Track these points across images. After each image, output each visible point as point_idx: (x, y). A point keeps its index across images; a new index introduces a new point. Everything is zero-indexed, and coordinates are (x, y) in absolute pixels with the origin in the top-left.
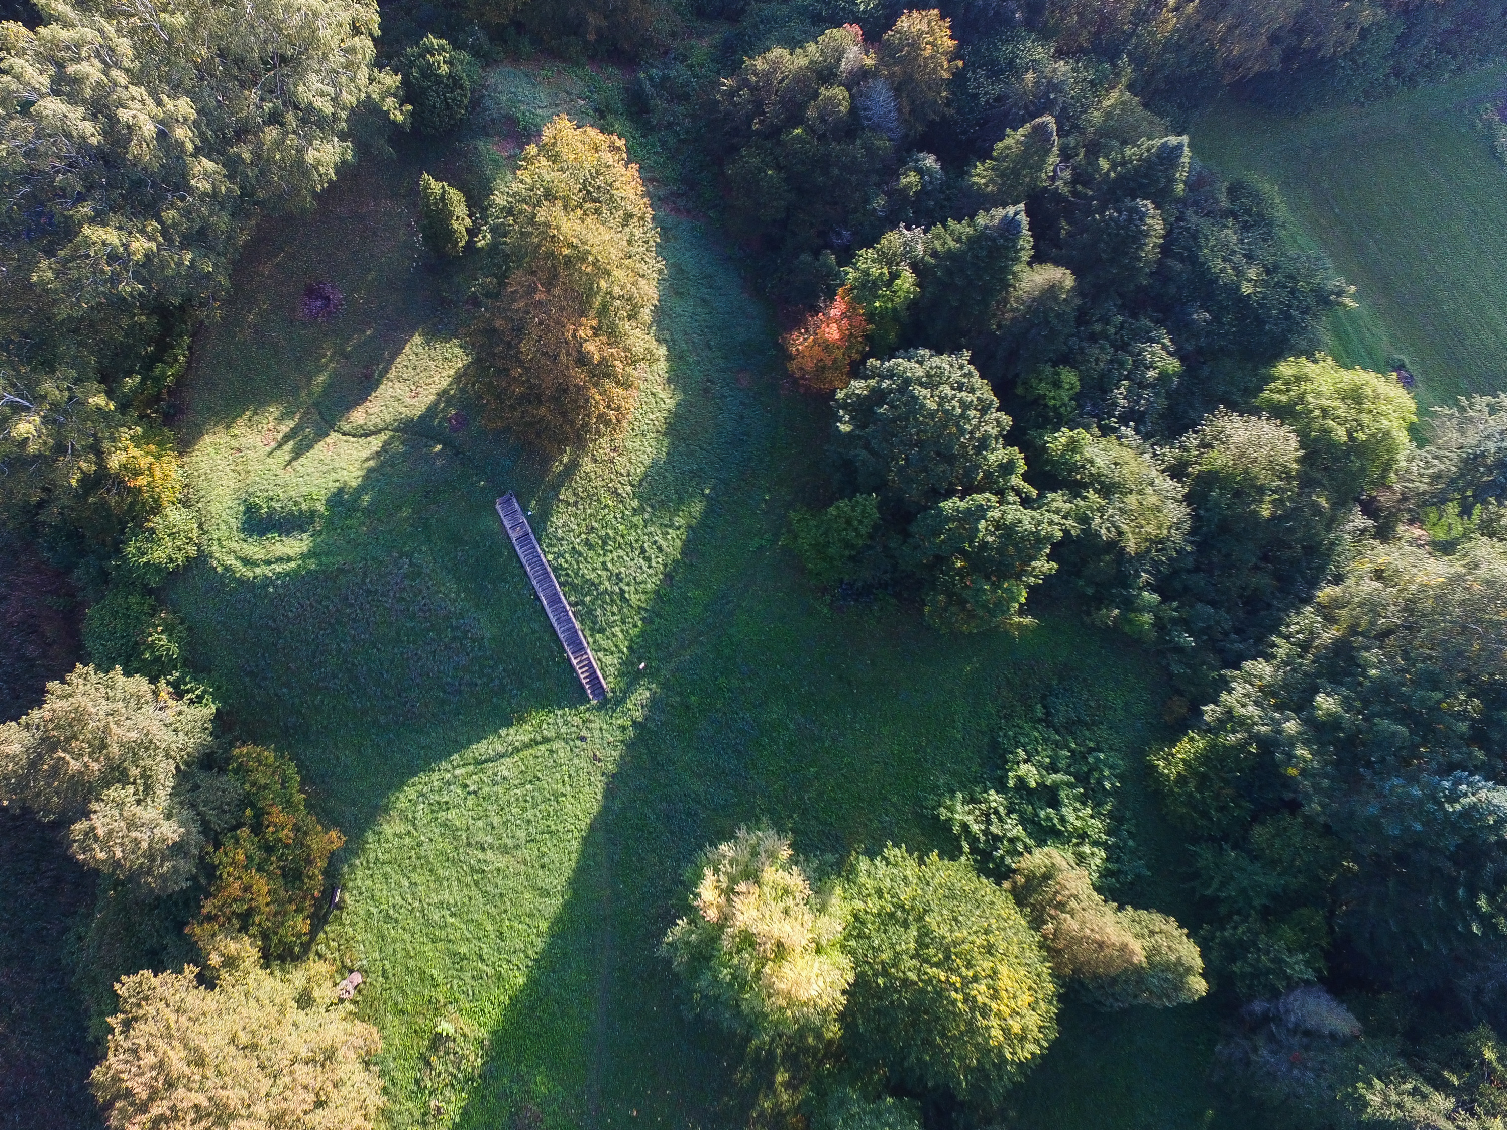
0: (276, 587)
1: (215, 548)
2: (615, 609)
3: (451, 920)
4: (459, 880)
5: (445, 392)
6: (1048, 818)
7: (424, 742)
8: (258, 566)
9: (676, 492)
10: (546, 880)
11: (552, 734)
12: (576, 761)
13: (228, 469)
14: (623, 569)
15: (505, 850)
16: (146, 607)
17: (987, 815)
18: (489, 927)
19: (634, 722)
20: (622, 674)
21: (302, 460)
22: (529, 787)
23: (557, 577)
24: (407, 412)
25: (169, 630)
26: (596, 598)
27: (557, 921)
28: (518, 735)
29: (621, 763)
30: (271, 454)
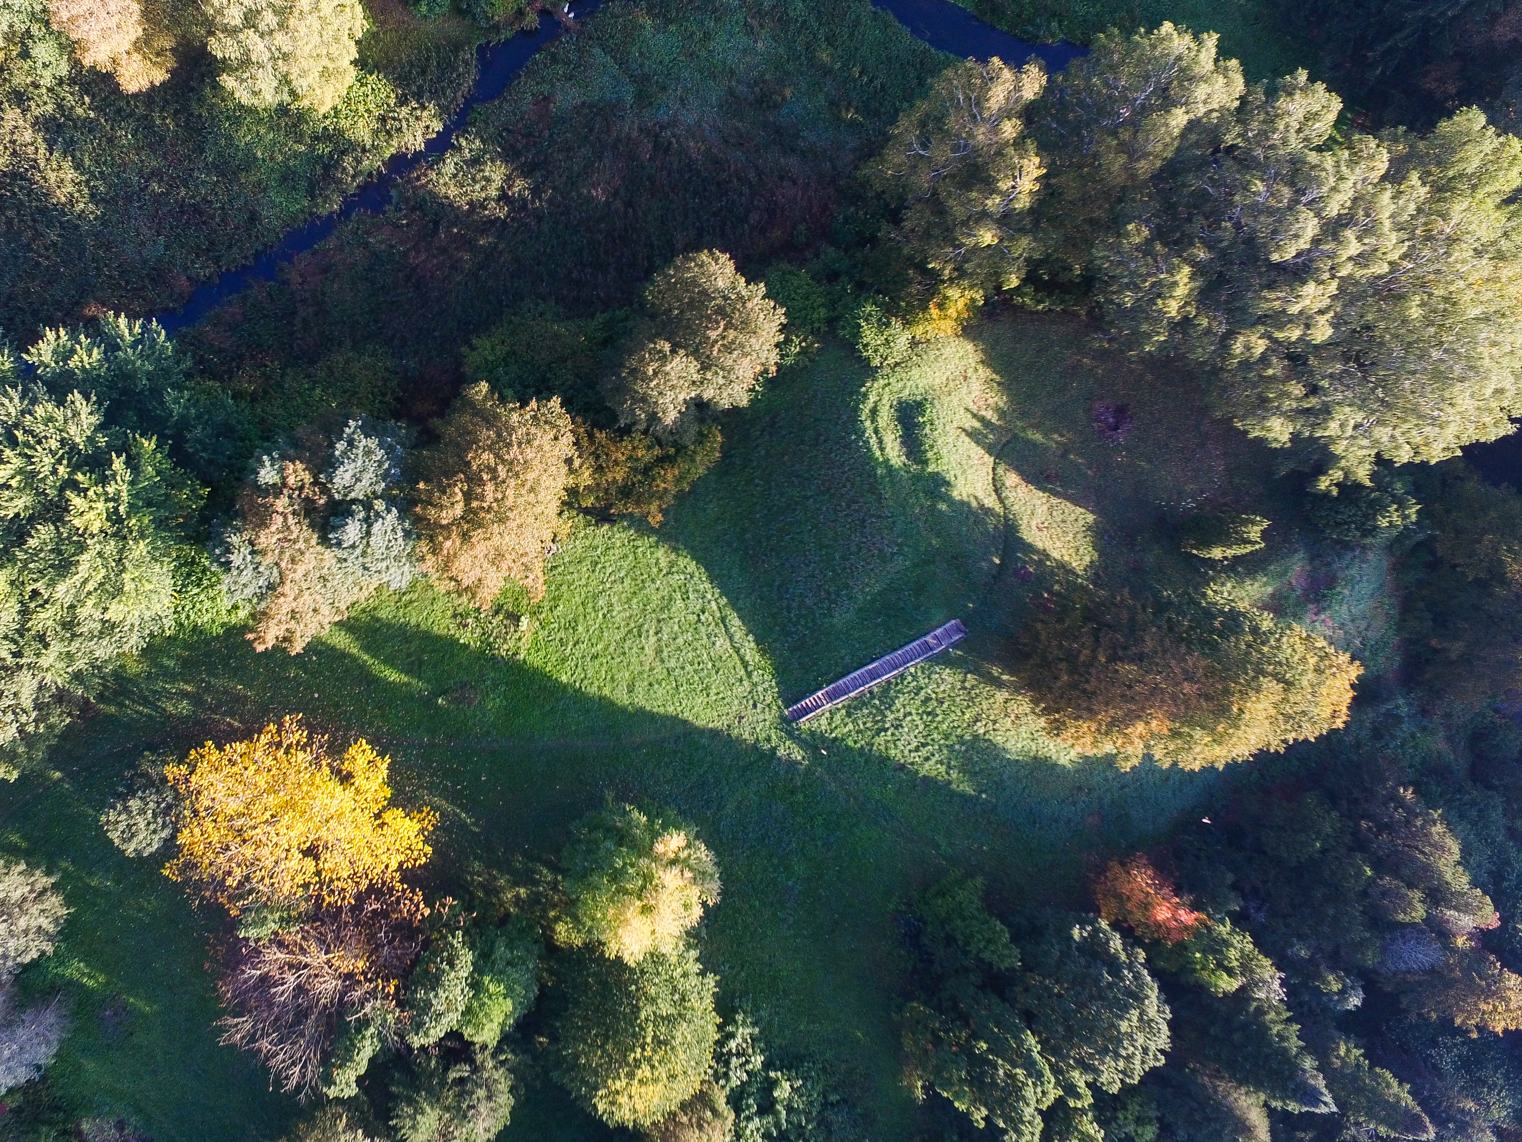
0: (856, 442)
1: (881, 382)
2: (869, 725)
3: (600, 616)
4: (630, 617)
5: (1048, 557)
6: (748, 1107)
7: (734, 571)
8: (872, 422)
9: (981, 770)
10: (641, 687)
11: (755, 679)
12: (736, 702)
13: (948, 373)
14: (906, 730)
15: (659, 651)
16: (816, 325)
17: (743, 1055)
18: (600, 647)
19: (774, 750)
20: (813, 734)
21: (967, 439)
22: (710, 665)
23: (895, 677)
24: (1023, 524)
25: (803, 351)
26: (878, 709)
28: (750, 650)
29: (739, 741)
30: (967, 410)
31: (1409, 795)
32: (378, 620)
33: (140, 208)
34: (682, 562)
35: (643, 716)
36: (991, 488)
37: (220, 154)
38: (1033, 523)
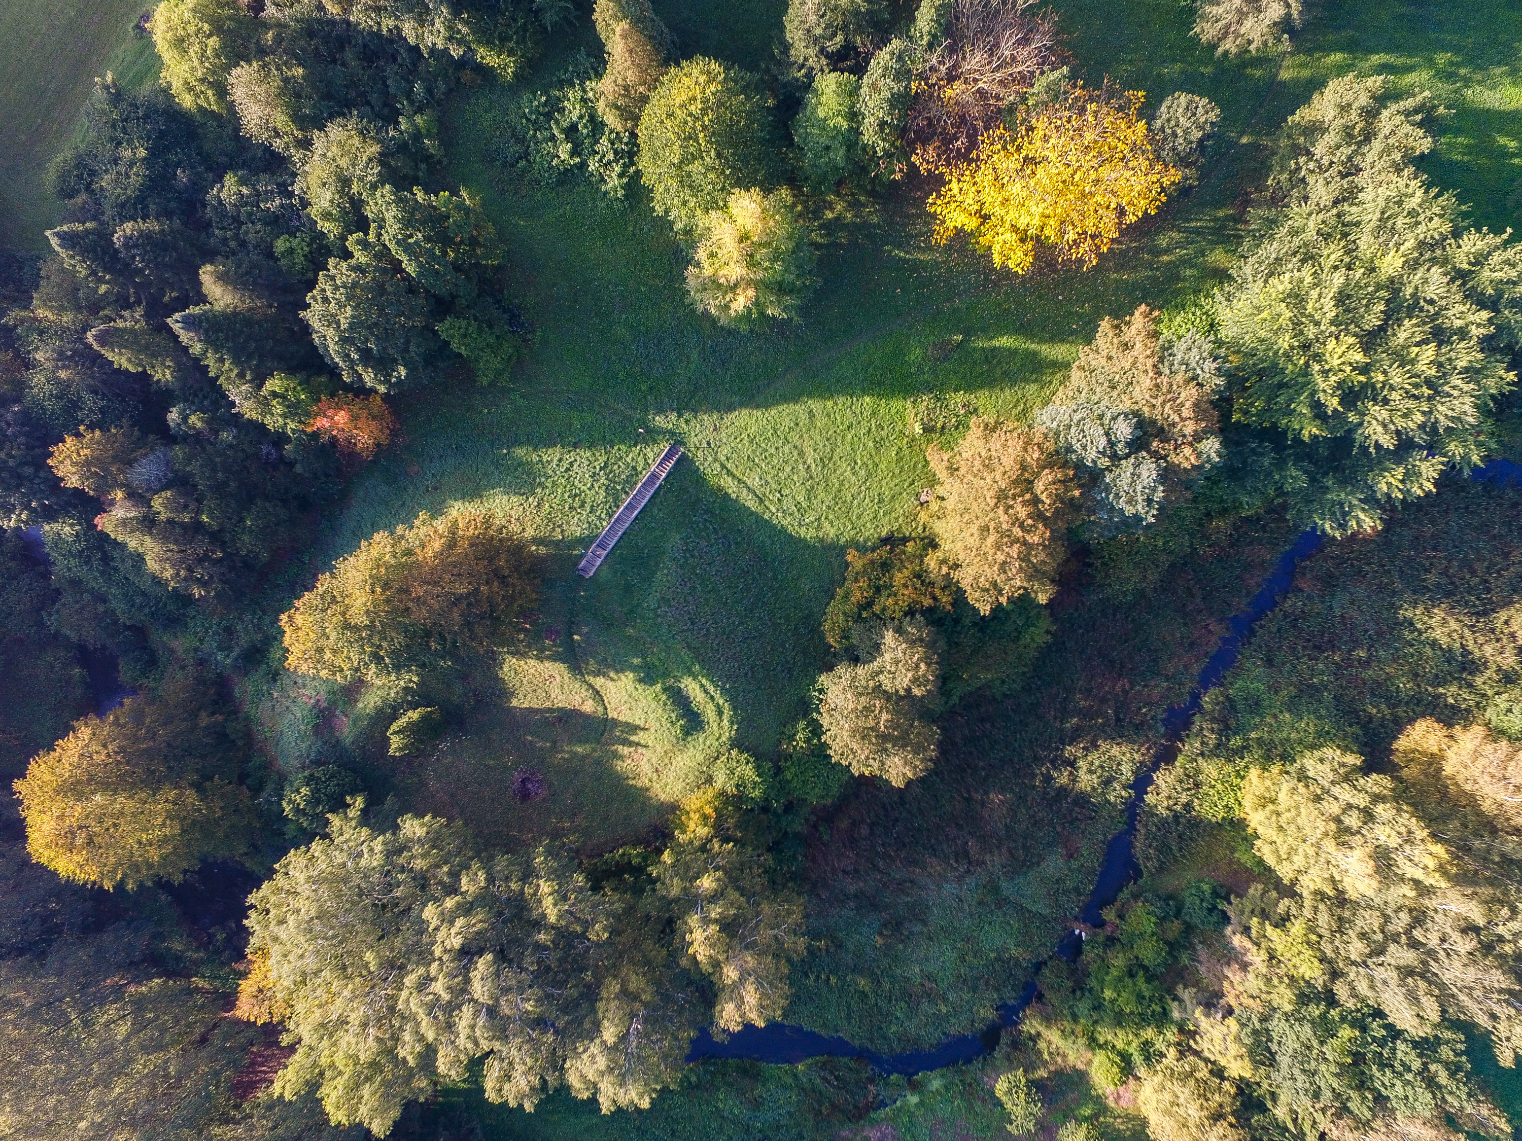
0: (724, 684)
1: (724, 739)
2: (616, 467)
3: (859, 462)
4: (835, 471)
5: (538, 658)
6: (585, 127)
7: (769, 542)
8: (718, 703)
9: (516, 470)
11: (717, 465)
12: (724, 440)
13: (672, 768)
14: (587, 476)
16: (789, 763)
17: (606, 165)
18: (850, 437)
19: (680, 416)
20: (655, 441)
21: (637, 722)
22: (757, 460)
23: (615, 512)
24: (566, 675)
25: (792, 737)
26: (615, 482)
27: (822, 397)
28: (730, 486)
29: (709, 411)
30: (646, 746)
31: (197, 592)
32: (1036, 381)
33: (1367, 631)
34: (812, 532)
35: (793, 397)
36: (603, 692)
37: (1319, 701)
38: (558, 678)
